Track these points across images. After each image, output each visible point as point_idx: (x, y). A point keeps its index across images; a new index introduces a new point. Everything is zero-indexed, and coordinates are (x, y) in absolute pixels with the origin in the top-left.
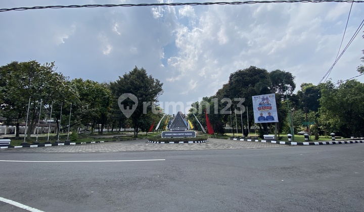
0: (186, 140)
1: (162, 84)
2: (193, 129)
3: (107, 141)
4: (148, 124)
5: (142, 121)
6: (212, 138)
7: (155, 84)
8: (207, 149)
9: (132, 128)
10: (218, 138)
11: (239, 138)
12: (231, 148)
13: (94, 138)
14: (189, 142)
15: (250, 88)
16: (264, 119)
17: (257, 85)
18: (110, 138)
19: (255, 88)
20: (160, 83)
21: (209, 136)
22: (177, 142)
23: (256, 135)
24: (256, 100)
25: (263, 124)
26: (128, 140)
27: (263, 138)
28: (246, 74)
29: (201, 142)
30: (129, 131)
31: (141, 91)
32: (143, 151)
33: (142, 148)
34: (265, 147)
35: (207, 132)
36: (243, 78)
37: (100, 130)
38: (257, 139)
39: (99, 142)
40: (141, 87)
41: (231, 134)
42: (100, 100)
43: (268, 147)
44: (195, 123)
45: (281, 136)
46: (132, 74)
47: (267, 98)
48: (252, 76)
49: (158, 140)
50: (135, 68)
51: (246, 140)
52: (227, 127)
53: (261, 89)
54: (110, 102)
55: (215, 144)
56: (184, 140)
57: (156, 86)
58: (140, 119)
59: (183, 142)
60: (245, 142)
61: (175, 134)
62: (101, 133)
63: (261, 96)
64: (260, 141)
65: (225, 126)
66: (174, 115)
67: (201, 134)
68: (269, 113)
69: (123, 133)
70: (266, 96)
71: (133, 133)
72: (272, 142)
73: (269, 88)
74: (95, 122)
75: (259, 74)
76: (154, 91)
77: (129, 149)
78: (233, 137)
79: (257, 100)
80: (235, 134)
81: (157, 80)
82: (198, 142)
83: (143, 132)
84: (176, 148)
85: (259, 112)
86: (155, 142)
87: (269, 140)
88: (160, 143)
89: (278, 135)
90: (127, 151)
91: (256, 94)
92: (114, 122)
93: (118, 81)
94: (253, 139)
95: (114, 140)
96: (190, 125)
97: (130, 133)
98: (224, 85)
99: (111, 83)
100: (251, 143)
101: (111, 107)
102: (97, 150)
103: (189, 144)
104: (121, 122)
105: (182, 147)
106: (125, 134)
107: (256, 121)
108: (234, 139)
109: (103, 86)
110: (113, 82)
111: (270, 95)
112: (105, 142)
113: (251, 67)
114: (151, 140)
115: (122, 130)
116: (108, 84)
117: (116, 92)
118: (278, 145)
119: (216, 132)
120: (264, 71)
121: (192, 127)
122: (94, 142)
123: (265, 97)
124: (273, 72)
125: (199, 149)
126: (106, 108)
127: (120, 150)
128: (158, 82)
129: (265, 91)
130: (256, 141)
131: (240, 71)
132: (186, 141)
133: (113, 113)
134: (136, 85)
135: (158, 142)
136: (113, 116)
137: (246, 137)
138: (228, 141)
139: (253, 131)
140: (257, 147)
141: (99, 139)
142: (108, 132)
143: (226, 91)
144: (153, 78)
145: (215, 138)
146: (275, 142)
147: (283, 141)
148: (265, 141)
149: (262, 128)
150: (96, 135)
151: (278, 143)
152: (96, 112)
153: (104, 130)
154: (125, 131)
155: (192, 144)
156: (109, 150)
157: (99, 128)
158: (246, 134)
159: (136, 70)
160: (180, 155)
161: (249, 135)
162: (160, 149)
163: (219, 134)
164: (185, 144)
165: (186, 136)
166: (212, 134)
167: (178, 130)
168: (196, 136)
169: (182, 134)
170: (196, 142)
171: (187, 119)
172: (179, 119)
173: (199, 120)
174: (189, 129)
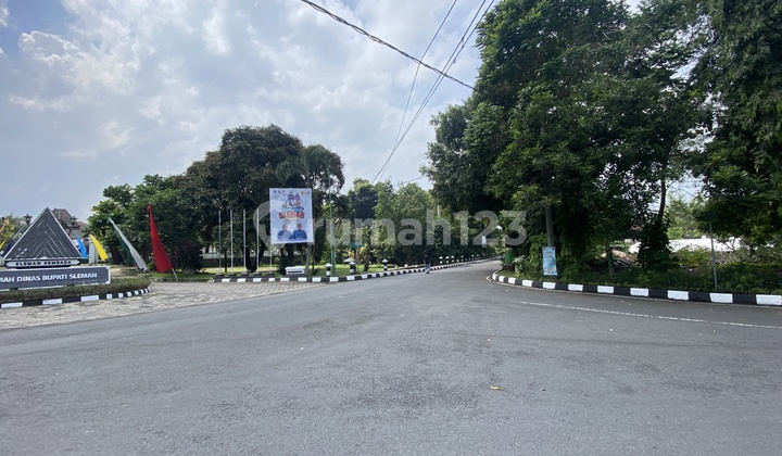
0: (73, 292)
6: (165, 281)
10: (182, 281)
11: (234, 277)
14: (83, 299)
15: (267, 171)
16: (290, 237)
17: (281, 166)
19: (277, 172)
21: (156, 276)
22: (33, 300)
23: (272, 268)
24: (278, 198)
25: (288, 247)
27: (283, 272)
29: (133, 295)
34: (286, 290)
35: (154, 269)
38: (272, 275)
43: (291, 290)
45: (316, 267)
47: (298, 197)
48: (273, 146)
51: (248, 278)
52: (212, 253)
53: (288, 175)
56: (66, 293)
59: (60, 301)
60: (249, 285)
61: (28, 279)
63: (288, 191)
64: (277, 280)
65: (207, 251)
67: (134, 273)
68: (299, 225)
72: (300, 279)
73: (303, 176)
78: (222, 276)
80: (229, 269)
82: (115, 296)
84: (29, 319)
87: (294, 277)
89: (311, 267)
91: (279, 185)
94: (265, 277)
96: (98, 249)
98: (209, 153)
103: (83, 304)
105: (54, 313)
108: (224, 280)
111: (303, 190)
118: (309, 284)
119: (179, 266)
120: (295, 142)
121: (104, 256)
123: (294, 194)
124: (313, 148)
129: (294, 182)
130: (270, 280)
132: (72, 296)
137: (251, 275)
138: (209, 287)
139: (267, 261)
140: (271, 291)
145: (174, 281)
146: (305, 279)
147: (318, 276)
148: (287, 279)
149: (286, 253)
151: (310, 281)
158: (252, 267)
161: (259, 269)
163: (187, 272)
164: (67, 305)
165: (72, 283)
166: (167, 272)
167: (42, 264)
168: (112, 281)
169: (58, 277)
170: (109, 296)
171: (84, 234)
172: (49, 231)
173: (126, 235)
174: (91, 260)
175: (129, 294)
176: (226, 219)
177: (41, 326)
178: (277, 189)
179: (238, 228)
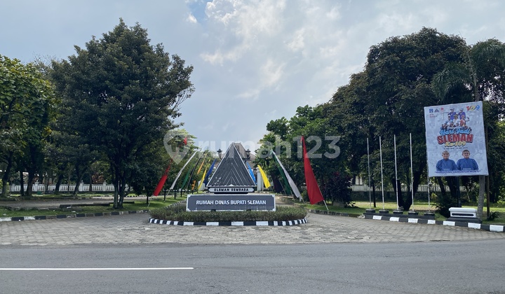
0: (251, 217)
1: (190, 70)
2: (269, 190)
3: (43, 218)
4: (151, 173)
5: (134, 165)
6: (318, 212)
7: (170, 68)
8: (304, 241)
9: (109, 183)
10: (333, 214)
11: (386, 214)
12: (366, 239)
13: (9, 209)
14: (258, 223)
15: (420, 86)
16: (453, 167)
17: (438, 77)
18: (51, 209)
19: (432, 86)
20: (185, 66)
21: (310, 207)
22: (225, 221)
23: (430, 207)
24: (435, 118)
25: (451, 180)
26: (99, 214)
27: (447, 215)
28: (412, 49)
29: (288, 224)
30: (102, 192)
31: (133, 88)
32: (137, 245)
33: (134, 237)
34: (452, 237)
35: (307, 199)
36: (403, 59)
37: (25, 187)
38: (432, 216)
39: (22, 219)
40: (134, 77)
41: (368, 205)
42: (24, 107)
43: (459, 238)
44: (275, 174)
45: (493, 210)
46: (109, 39)
47: (462, 114)
48: (426, 55)
49: (176, 215)
50: (118, 24)
51: (403, 219)
52: (359, 185)
53: (447, 89)
54: (50, 114)
55: (326, 230)
56: (247, 216)
57: (174, 75)
58: (129, 161)
59: (241, 223)
60: (402, 225)
61: (222, 202)
62: (27, 195)
63: (448, 108)
64: (440, 223)
65: (354, 183)
67: (290, 202)
68: (466, 152)
69: (87, 196)
70: (458, 107)
71: (111, 197)
72: (470, 225)
73: (468, 86)
74: (10, 166)
75: (443, 49)
76: (168, 86)
77: (100, 240)
78: (373, 213)
79: (437, 119)
80: (379, 205)
81: (176, 58)
82: (280, 224)
83: (139, 194)
84: (224, 237)
85: (441, 148)
86: (169, 222)
87: (462, 221)
88: (181, 223)
89: (485, 209)
90: (93, 245)
91: (434, 102)
92: (62, 168)
93: (73, 59)
94: (423, 217)
95: (62, 214)
96: (264, 179)
97: (103, 197)
98: (354, 76)
99: (54, 64)
100: (418, 228)
101: (53, 128)
102: (15, 240)
103: (257, 228)
104: (81, 168)
105: (239, 234)
106: (90, 199)
107: (432, 172)
108: (375, 217)
109: (32, 71)
110: (59, 60)
111: (469, 104)
112: (37, 218)
113: (425, 29)
114: (157, 216)
115: (82, 187)
116: (45, 65)
117: (68, 86)
118: (485, 233)
119: (330, 198)
120: (456, 43)
121: (268, 184)
122: (9, 219)
124: (481, 46)
125: (281, 241)
126: (40, 128)
127: (76, 240)
128: (179, 63)
129: (458, 95)
130: (430, 222)
131: (395, 40)
132: (250, 220)
133: (59, 142)
134: (120, 69)
135: (176, 223)
136: (60, 150)
137: (406, 213)
138: (360, 223)
139: (423, 198)
140: (433, 237)
141: (22, 210)
142: (47, 192)
143: (358, 92)
144: (165, 51)
145: (325, 213)
146: (478, 226)
147: (497, 223)
148: (453, 223)
149: (448, 189)
150: (13, 200)
151: (485, 229)
152: (15, 139)
153: (37, 187)
154: (90, 191)
155: (265, 229)
156: (47, 239)
157: (22, 183)
158: (405, 204)
159: (120, 30)
160: (232, 256)
161: (414, 207)
162: (182, 240)
163: (337, 204)
164: (247, 228)
165: (249, 208)
166: (318, 204)
167: (230, 191)
168: (277, 209)
169: (241, 202)
170: (276, 223)
171: (254, 165)
172: (234, 163)
173: (284, 165)
174: (259, 189)
175: (290, 223)
176: (375, 147)
177: (231, 244)
178: (434, 108)
179: (389, 157)
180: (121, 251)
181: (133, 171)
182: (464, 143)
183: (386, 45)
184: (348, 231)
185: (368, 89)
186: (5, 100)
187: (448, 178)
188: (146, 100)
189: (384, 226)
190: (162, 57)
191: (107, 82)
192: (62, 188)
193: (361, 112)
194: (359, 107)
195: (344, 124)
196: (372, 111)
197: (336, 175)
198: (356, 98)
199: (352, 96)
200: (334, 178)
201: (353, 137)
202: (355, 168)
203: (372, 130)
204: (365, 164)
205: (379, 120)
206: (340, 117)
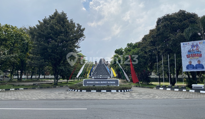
0: (109, 88)
1: (84, 29)
2: (116, 77)
3: (27, 89)
4: (69, 71)
5: (62, 68)
6: (136, 86)
7: (76, 29)
8: (131, 98)
9: (52, 75)
10: (143, 87)
11: (165, 87)
12: (157, 97)
13: (14, 85)
14: (112, 91)
15: (178, 34)
16: (193, 67)
17: (186, 30)
18: (30, 85)
19: (184, 34)
20: (82, 28)
21: (133, 85)
22: (99, 90)
23: (183, 84)
24: (185, 47)
25: (192, 73)
26: (48, 87)
27: (191, 88)
28: (175, 19)
29: (124, 91)
30: (49, 79)
31: (61, 37)
32: (64, 100)
33: (62, 96)
34: (194, 97)
35: (132, 81)
36: (171, 23)
37: (19, 77)
38: (185, 88)
39: (19, 89)
40: (61, 32)
41: (157, 83)
42: (19, 46)
43: (196, 97)
44: (118, 71)
46: (52, 18)
47: (197, 45)
48: (181, 21)
49: (79, 88)
50: (55, 11)
51: (172, 89)
52: (153, 75)
53: (191, 34)
54: (29, 48)
55: (140, 94)
56: (107, 88)
57: (77, 31)
58: (60, 66)
59: (105, 91)
60: (172, 92)
61: (97, 82)
62: (20, 80)
63: (191, 43)
64: (188, 91)
65: (151, 74)
66: (96, 62)
67: (125, 82)
68: (199, 61)
69: (43, 80)
70: (195, 43)
71: (53, 80)
72: (201, 92)
73: (199, 34)
74: (13, 68)
75: (188, 18)
76: (75, 36)
77: (49, 97)
78: (159, 86)
79: (186, 48)
80: (162, 83)
81: (78, 25)
82: (121, 91)
83: (64, 79)
84: (98, 96)
85: (188, 60)
86: (76, 90)
87: (198, 90)
88: (81, 91)
90: (47, 99)
91: (185, 40)
92: (33, 69)
93: (37, 26)
94: (181, 89)
95: (34, 87)
96: (113, 73)
97: (49, 80)
98: (151, 31)
99: (30, 28)
100: (179, 93)
101: (30, 53)
102: (16, 97)
103: (112, 93)
104: (41, 69)
105: (104, 95)
106: (45, 81)
107: (184, 70)
108: (160, 88)
109: (22, 31)
110: (32, 26)
111: (200, 41)
112: (24, 89)
113: (181, 11)
114: (71, 88)
115: (41, 77)
116: (27, 28)
117: (36, 37)
119: (141, 81)
120: (194, 16)
121: (115, 75)
122: (13, 89)
125: (122, 98)
126: (25, 53)
127: (40, 98)
128: (79, 26)
129: (195, 38)
130: (184, 90)
131: (168, 15)
132: (109, 90)
133: (32, 59)
134: (56, 30)
135: (79, 91)
136: (33, 62)
137: (173, 87)
138: (154, 91)
139: (180, 80)
140: (185, 96)
141: (18, 86)
142: (27, 79)
143: (153, 37)
144: (74, 22)
145: (140, 87)
146: (204, 92)
148: (194, 91)
149: (191, 77)
150: (15, 82)
152: (15, 58)
153: (23, 77)
154: (44, 78)
155: (115, 93)
156: (29, 97)
157: (18, 75)
158: (173, 83)
159: (56, 14)
160: (103, 104)
161: (177, 84)
162: (82, 98)
163: (144, 83)
164: (108, 93)
165: (108, 85)
166: (137, 83)
167: (100, 78)
168: (120, 85)
169: (105, 82)
170: (119, 91)
171: (110, 67)
172: (102, 67)
173: (122, 67)
174: (112, 77)
175: (125, 91)
176: (160, 59)
177: (102, 99)
178: (185, 43)
179: (166, 64)
180: (58, 102)
181: (62, 70)
182: (198, 57)
183: (164, 18)
184: (149, 94)
185: (157, 35)
186: (12, 42)
187: (191, 72)
188: (67, 41)
189: (164, 92)
190: (72, 24)
191: (51, 35)
192: (34, 77)
193: (154, 45)
194: (153, 43)
195: (147, 50)
196: (158, 45)
197: (144, 71)
198: (152, 39)
199: (150, 38)
200: (143, 72)
201: (151, 55)
202: (152, 68)
203: (159, 52)
204: (156, 67)
205: (162, 49)
206: (145, 47)
